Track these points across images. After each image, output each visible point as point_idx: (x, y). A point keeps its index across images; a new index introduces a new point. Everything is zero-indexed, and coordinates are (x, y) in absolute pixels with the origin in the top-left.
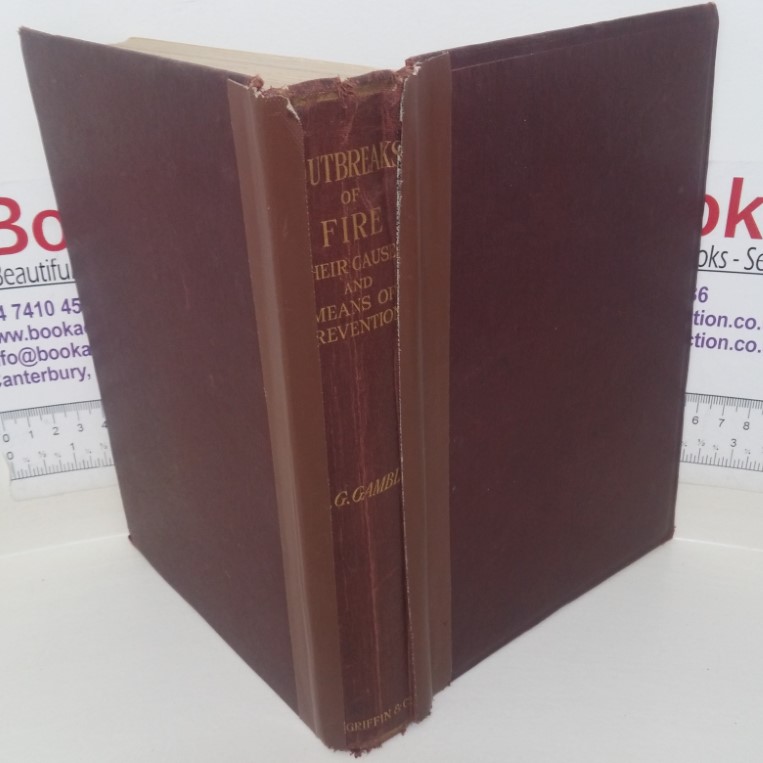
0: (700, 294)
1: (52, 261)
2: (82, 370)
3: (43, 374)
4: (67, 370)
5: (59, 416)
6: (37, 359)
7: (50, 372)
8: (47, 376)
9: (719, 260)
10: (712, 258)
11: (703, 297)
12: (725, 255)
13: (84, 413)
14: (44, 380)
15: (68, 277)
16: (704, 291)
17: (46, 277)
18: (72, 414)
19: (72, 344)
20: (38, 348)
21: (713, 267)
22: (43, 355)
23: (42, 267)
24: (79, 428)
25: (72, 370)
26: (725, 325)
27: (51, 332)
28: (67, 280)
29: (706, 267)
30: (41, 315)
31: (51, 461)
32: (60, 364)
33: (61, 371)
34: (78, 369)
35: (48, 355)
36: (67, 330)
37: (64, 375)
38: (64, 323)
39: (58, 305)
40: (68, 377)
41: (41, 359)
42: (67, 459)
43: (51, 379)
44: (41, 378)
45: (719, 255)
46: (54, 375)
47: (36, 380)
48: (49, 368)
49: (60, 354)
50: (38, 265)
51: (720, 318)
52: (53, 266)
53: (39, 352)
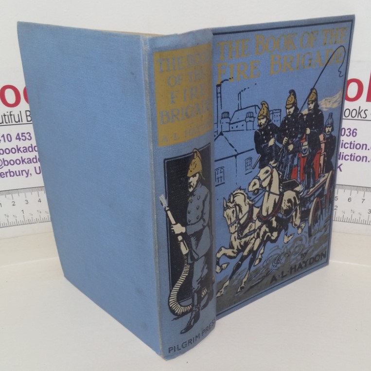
0: (353, 132)
1: (10, 112)
2: (27, 171)
3: (6, 173)
4: (19, 171)
5: (15, 195)
6: (3, 165)
7: (10, 172)
8: (8, 174)
9: (363, 114)
10: (359, 113)
11: (354, 134)
12: (366, 111)
13: (28, 194)
14: (7, 177)
15: (19, 121)
16: (355, 131)
17: (7, 121)
18: (22, 195)
19: (22, 157)
20: (3, 159)
21: (360, 118)
22: (6, 163)
23: (5, 115)
24: (26, 202)
25: (22, 171)
26: (366, 149)
27: (10, 151)
28: (19, 123)
29: (356, 118)
30: (5, 141)
31: (12, 220)
32: (15, 168)
33: (16, 171)
34: (25, 171)
35: (9, 163)
36: (19, 150)
37: (18, 174)
38: (17, 146)
39: (14, 136)
40: (20, 175)
41: (5, 165)
42: (20, 218)
43: (11, 176)
44: (5, 175)
45: (363, 111)
46: (12, 174)
47: (3, 176)
48: (9, 170)
49: (15, 162)
50: (3, 115)
51: (363, 145)
52: (11, 115)
53: (4, 161)
